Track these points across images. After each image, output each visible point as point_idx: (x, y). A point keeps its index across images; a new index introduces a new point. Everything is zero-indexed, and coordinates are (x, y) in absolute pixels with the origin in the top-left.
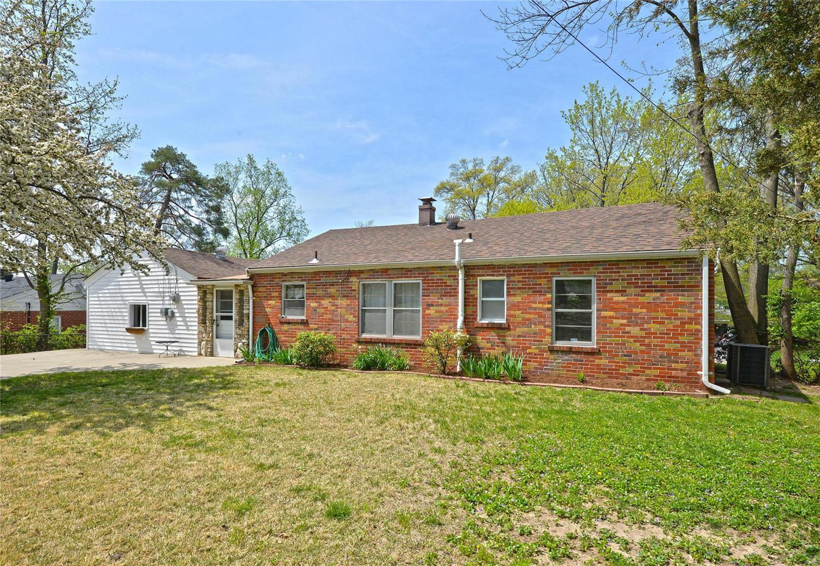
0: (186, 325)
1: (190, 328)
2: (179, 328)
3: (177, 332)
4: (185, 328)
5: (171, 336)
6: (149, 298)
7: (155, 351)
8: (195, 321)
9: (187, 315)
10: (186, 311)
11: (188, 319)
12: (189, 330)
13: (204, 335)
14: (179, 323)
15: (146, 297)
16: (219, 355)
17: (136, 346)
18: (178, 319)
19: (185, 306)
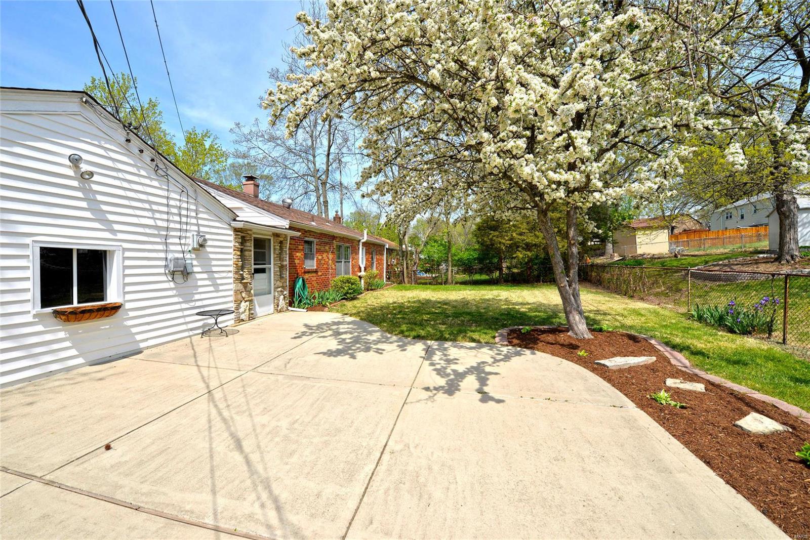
0: (215, 285)
1: (221, 288)
2: (201, 290)
3: (197, 297)
4: (212, 289)
5: (184, 306)
6: (120, 236)
7: (142, 345)
8: (230, 278)
9: (214, 269)
10: (214, 263)
11: (216, 275)
12: (217, 291)
13: (244, 295)
14: (200, 283)
15: (114, 232)
16: (259, 315)
17: (74, 352)
18: (198, 276)
19: (212, 256)
